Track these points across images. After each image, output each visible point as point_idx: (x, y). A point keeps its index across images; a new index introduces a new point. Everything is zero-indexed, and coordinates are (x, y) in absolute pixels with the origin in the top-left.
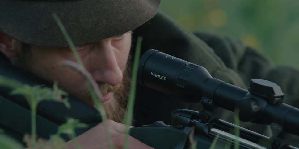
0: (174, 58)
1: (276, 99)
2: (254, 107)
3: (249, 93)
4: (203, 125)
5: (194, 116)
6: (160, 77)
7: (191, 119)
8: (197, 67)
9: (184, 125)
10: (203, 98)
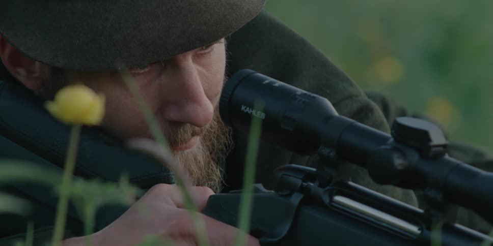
0: (278, 83)
1: (434, 149)
2: (398, 162)
3: (392, 140)
4: (321, 190)
5: (309, 177)
6: (256, 113)
7: (304, 180)
8: (314, 97)
9: (292, 190)
10: (321, 147)
